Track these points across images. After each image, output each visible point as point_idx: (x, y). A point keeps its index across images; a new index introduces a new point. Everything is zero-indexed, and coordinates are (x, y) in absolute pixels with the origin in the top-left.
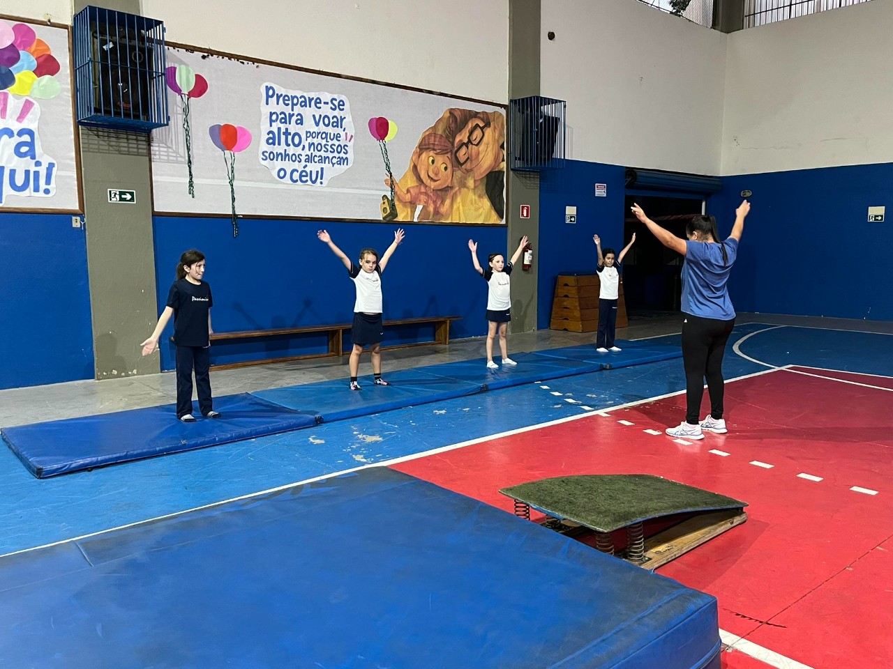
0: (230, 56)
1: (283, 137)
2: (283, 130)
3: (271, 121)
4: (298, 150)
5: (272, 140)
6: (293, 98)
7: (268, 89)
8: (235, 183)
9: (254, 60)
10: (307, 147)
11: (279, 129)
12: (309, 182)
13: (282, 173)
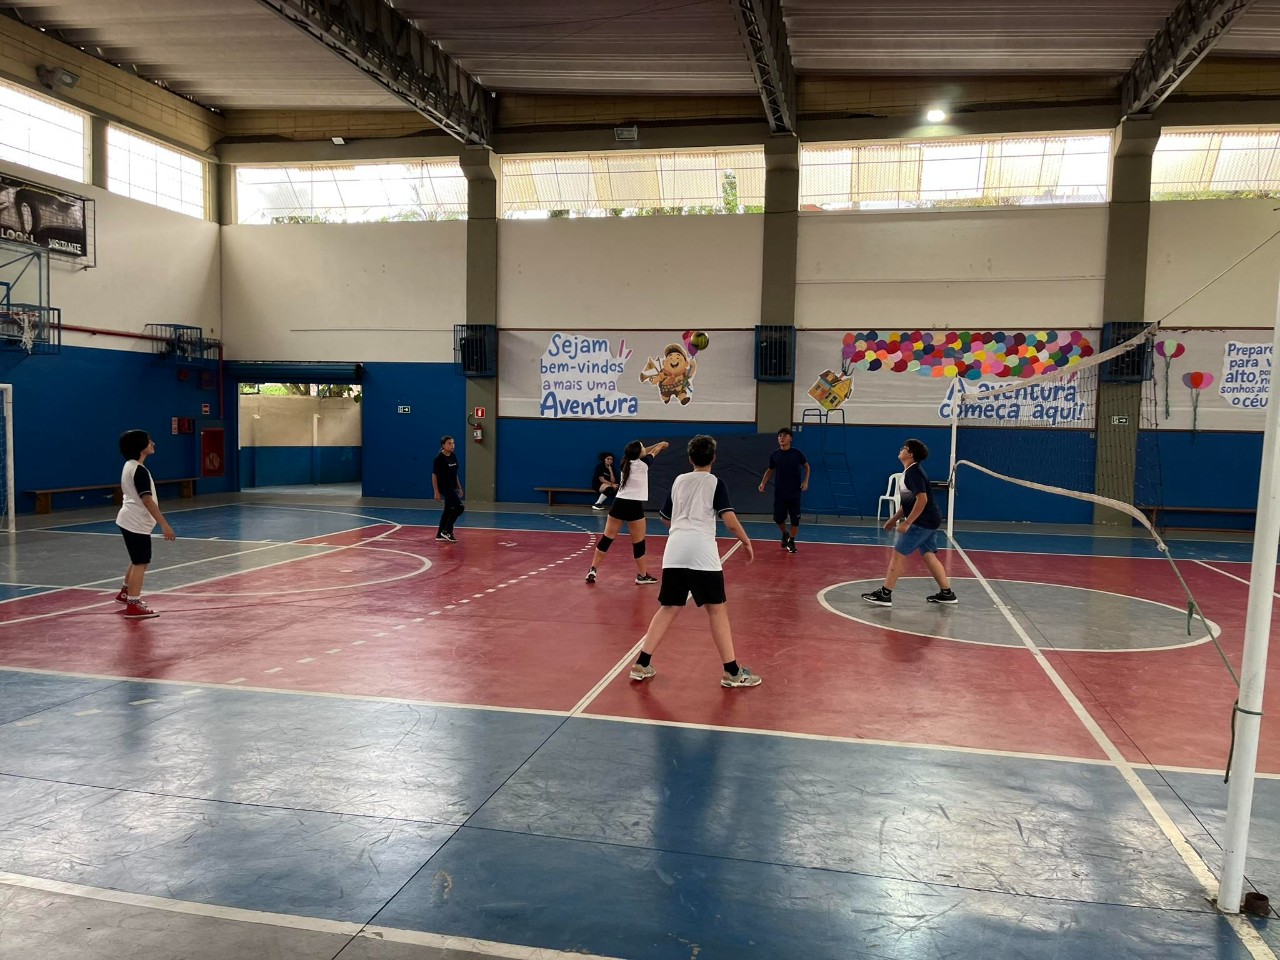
0: (1203, 329)
1: (1240, 377)
2: (1240, 372)
3: (1232, 366)
4: (1249, 385)
5: (1232, 378)
6: (1251, 349)
7: (1230, 345)
8: (1198, 409)
9: (1221, 329)
10: (1260, 381)
11: (1237, 371)
12: (1259, 406)
13: (1236, 401)
